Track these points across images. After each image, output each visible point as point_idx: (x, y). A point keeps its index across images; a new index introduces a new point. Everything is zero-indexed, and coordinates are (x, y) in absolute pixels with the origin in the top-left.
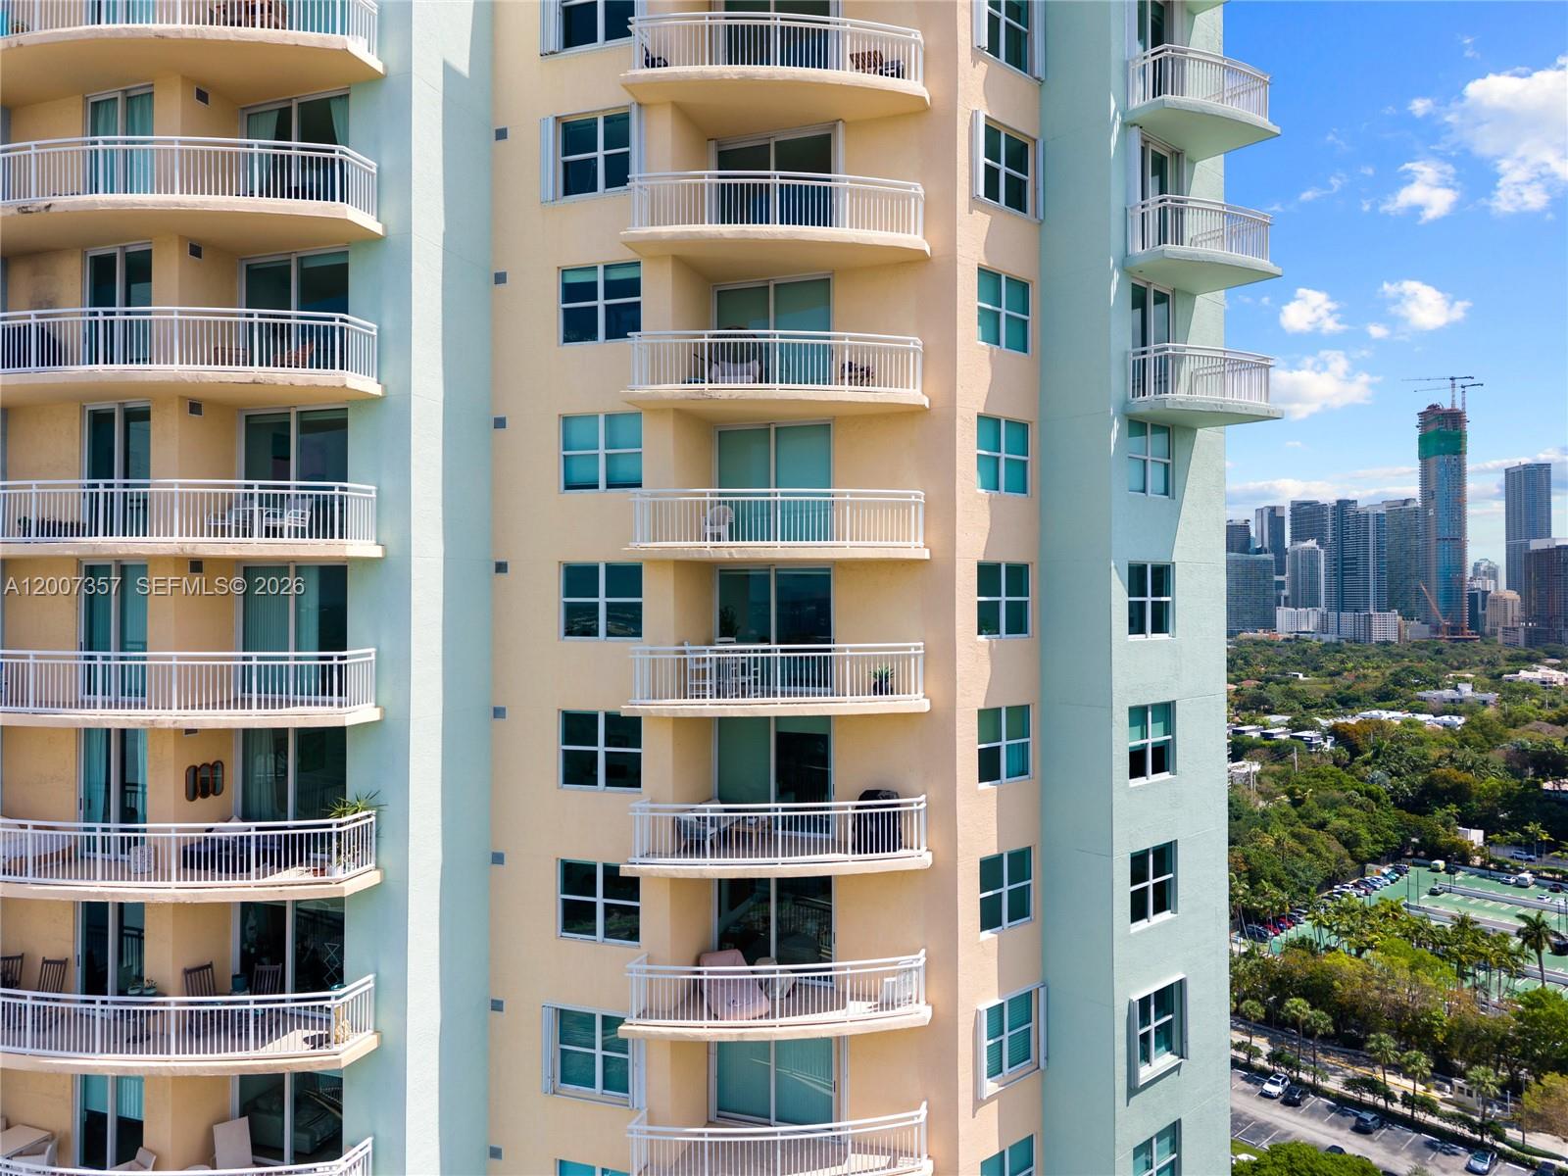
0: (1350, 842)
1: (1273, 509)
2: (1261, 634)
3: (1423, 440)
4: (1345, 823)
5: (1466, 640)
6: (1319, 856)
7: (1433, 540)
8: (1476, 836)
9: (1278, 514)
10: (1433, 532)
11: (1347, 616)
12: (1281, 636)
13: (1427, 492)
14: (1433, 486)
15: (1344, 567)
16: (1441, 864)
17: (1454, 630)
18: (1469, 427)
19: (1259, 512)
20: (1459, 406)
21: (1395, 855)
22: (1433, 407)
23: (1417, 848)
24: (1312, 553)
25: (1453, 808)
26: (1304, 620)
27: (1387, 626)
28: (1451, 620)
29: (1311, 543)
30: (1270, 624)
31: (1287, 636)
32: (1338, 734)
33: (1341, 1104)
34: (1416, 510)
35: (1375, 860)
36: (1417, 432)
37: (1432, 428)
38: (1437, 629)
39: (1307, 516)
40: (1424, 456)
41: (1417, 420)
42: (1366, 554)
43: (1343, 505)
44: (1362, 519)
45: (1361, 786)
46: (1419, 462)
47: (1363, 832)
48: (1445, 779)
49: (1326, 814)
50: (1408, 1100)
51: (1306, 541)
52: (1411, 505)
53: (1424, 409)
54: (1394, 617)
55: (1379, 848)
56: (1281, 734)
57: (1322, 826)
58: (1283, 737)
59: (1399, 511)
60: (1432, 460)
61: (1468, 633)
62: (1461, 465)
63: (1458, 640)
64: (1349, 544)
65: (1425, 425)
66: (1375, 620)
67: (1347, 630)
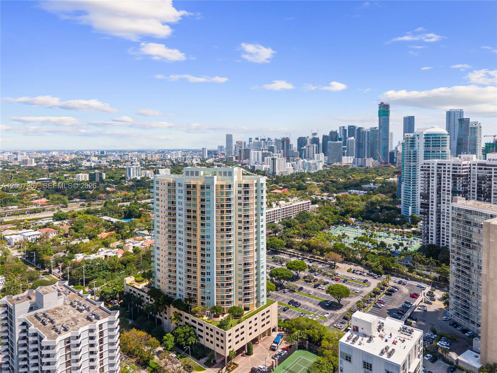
0: (327, 222)
1: (344, 127)
2: (338, 164)
3: (379, 112)
4: (327, 218)
5: (388, 166)
6: (320, 224)
7: (381, 139)
8: (353, 219)
9: (345, 128)
10: (381, 137)
11: (360, 159)
12: (343, 165)
13: (380, 126)
14: (381, 124)
15: (360, 146)
16: (345, 225)
17: (386, 163)
18: (390, 109)
19: (340, 128)
20: (388, 103)
21: (337, 224)
22: (382, 103)
23: (341, 222)
24: (352, 141)
25: (350, 214)
26: (349, 160)
27: (370, 162)
28: (385, 161)
29: (353, 138)
30: (340, 160)
31: (345, 165)
32: (338, 198)
33: (309, 260)
34: (377, 131)
35: (333, 225)
36: (378, 109)
37: (382, 109)
38: (381, 163)
39: (352, 130)
40: (379, 116)
41: (378, 106)
42: (365, 142)
43: (359, 129)
44: (364, 133)
45: (334, 210)
46: (378, 118)
47: (330, 220)
48: (349, 209)
49: (324, 217)
50: (317, 258)
51: (351, 137)
52: (376, 129)
53: (380, 103)
54: (371, 160)
55: (333, 223)
56: (325, 198)
57: (323, 219)
58: (326, 199)
59: (373, 130)
60: (382, 117)
61: (389, 164)
62: (388, 119)
63: (386, 166)
64: (361, 140)
65: (380, 108)
66: (367, 161)
67: (360, 163)
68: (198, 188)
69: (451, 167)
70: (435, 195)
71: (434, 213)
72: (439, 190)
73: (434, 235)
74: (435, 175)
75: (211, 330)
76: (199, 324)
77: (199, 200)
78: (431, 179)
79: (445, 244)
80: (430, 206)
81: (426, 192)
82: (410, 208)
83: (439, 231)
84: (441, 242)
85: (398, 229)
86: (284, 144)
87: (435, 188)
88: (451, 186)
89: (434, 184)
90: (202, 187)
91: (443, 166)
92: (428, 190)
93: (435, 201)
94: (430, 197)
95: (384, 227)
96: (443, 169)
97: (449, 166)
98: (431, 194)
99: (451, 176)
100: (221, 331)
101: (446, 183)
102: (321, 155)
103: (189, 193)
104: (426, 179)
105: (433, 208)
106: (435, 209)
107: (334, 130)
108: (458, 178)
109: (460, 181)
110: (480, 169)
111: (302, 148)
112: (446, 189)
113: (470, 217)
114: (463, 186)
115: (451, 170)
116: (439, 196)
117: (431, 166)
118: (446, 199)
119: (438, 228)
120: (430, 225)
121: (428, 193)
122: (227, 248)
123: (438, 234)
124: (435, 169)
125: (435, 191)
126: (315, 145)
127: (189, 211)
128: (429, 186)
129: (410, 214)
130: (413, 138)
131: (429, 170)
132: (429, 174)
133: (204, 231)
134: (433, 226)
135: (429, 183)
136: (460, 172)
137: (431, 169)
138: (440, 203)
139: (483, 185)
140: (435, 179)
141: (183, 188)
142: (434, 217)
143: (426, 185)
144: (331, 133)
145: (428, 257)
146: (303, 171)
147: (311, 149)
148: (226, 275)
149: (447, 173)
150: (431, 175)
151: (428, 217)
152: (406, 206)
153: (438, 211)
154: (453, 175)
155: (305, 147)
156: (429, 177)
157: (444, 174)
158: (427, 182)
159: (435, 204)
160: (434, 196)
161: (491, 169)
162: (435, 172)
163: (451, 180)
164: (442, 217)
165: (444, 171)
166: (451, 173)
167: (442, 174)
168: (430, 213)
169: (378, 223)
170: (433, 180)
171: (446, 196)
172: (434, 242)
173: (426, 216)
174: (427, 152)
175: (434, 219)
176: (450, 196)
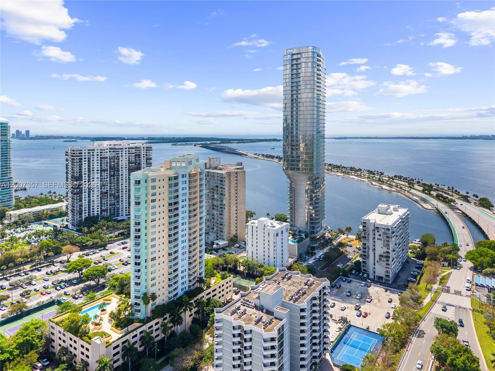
69: (99, 151)
70: (86, 175)
71: (87, 191)
72: (89, 171)
74: (87, 160)
78: (83, 163)
79: (96, 213)
81: (78, 174)
83: (90, 205)
84: (92, 213)
87: (86, 170)
88: (99, 167)
89: (85, 166)
91: (91, 152)
92: (81, 172)
93: (86, 181)
94: (83, 178)
96: (91, 154)
97: (98, 151)
98: (83, 176)
99: (99, 159)
101: (95, 164)
104: (78, 164)
106: (86, 188)
108: (103, 160)
110: (111, 151)
112: (96, 169)
115: (99, 154)
116: (90, 176)
117: (83, 152)
118: (96, 177)
119: (89, 202)
120: (83, 202)
121: (81, 175)
123: (89, 207)
124: (87, 154)
125: (86, 172)
128: (81, 169)
131: (82, 156)
132: (81, 159)
134: (86, 202)
135: (81, 167)
136: (104, 155)
137: (83, 154)
138: (90, 181)
139: (113, 163)
140: (87, 162)
142: (87, 194)
143: (78, 169)
149: (96, 157)
150: (83, 160)
151: (82, 195)
154: (101, 158)
156: (80, 162)
157: (93, 158)
158: (78, 166)
160: (85, 177)
161: (119, 151)
162: (87, 157)
163: (99, 162)
164: (92, 192)
165: (93, 155)
166: (99, 156)
167: (91, 158)
168: (83, 191)
170: (85, 164)
172: (87, 215)
173: (78, 195)
175: (87, 196)
176: (99, 174)
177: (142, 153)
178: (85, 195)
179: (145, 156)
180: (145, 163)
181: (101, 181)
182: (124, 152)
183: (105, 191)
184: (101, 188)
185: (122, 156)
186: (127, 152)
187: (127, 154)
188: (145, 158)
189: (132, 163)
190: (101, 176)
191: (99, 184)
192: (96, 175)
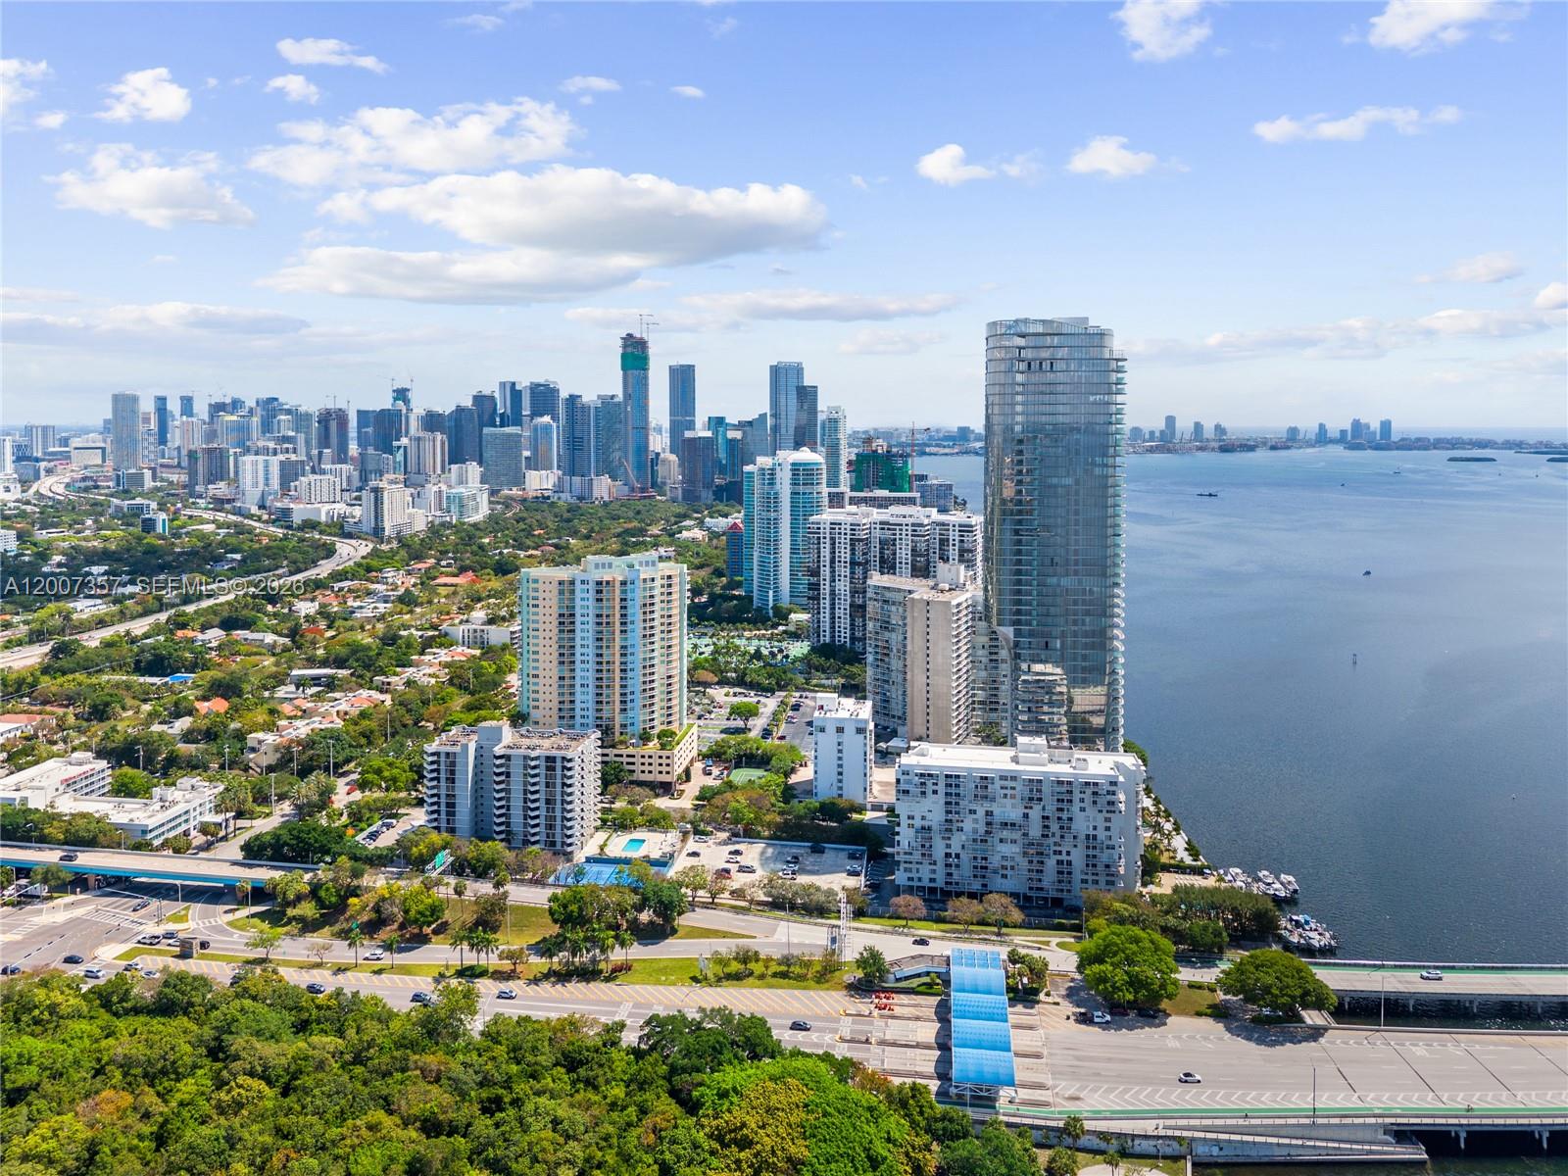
1: (514, 384)
2: (515, 492)
3: (624, 356)
5: (649, 497)
7: (630, 428)
9: (518, 388)
10: (630, 423)
11: (577, 480)
12: (532, 494)
13: (627, 394)
14: (630, 391)
15: (574, 443)
17: (643, 490)
18: (650, 352)
19: (503, 385)
20: (645, 336)
24: (547, 428)
26: (544, 480)
27: (603, 487)
28: (641, 483)
29: (547, 419)
30: (519, 481)
31: (536, 494)
34: (619, 404)
36: (620, 351)
37: (629, 350)
38: (633, 490)
39: (544, 397)
40: (624, 368)
41: (620, 342)
42: (589, 435)
43: (573, 399)
44: (585, 409)
46: (621, 373)
51: (542, 415)
52: (616, 400)
53: (624, 336)
54: (606, 480)
59: (607, 402)
60: (630, 372)
61: (651, 492)
62: (646, 378)
63: (645, 497)
64: (578, 427)
65: (625, 347)
66: (595, 483)
67: (577, 492)
68: (618, 584)
69: (848, 527)
70: (828, 569)
71: (828, 597)
72: (832, 561)
73: (828, 629)
74: (828, 540)
75: (650, 757)
76: (628, 756)
77: (618, 600)
78: (822, 545)
79: (843, 640)
80: (822, 587)
82: (771, 593)
83: (834, 622)
85: (759, 630)
86: (327, 429)
87: (828, 559)
88: (848, 555)
89: (826, 552)
90: (623, 583)
91: (837, 527)
92: (819, 561)
93: (828, 578)
94: (823, 572)
95: (737, 629)
96: (837, 531)
97: (845, 527)
98: (822, 568)
99: (848, 540)
100: (665, 753)
101: (843, 550)
102: (470, 468)
103: (599, 592)
105: (825, 589)
106: (828, 591)
107: (487, 392)
108: (856, 543)
109: (859, 547)
110: (883, 529)
111: (395, 443)
112: (843, 559)
113: (888, 595)
114: (864, 554)
115: (848, 532)
116: (833, 572)
117: (822, 526)
118: (843, 574)
119: (833, 618)
120: (822, 615)
121: (819, 567)
122: (650, 658)
123: (833, 628)
124: (828, 531)
125: (828, 564)
126: (439, 436)
127: (598, 616)
128: (819, 557)
129: (771, 604)
130: (772, 469)
131: (819, 534)
132: (819, 538)
133: (626, 639)
134: (825, 617)
135: (819, 552)
137: (822, 531)
138: (834, 581)
139: (886, 552)
140: (828, 546)
141: (592, 587)
142: (827, 602)
143: (816, 556)
144: (479, 399)
145: (827, 659)
146: (448, 519)
147: (428, 445)
148: (649, 694)
149: (843, 536)
150: (822, 541)
151: (819, 604)
152: (764, 590)
153: (833, 593)
154: (851, 539)
155: (404, 441)
156: (819, 543)
157: (840, 539)
158: (817, 552)
159: (827, 583)
160: (826, 572)
161: (895, 529)
162: (828, 536)
163: (848, 546)
165: (840, 533)
166: (848, 537)
167: (837, 539)
168: (823, 596)
169: (724, 625)
170: (824, 548)
171: (843, 570)
172: (828, 640)
173: (816, 602)
174: (795, 493)
175: (828, 606)
176: (848, 570)
177: (951, 538)
178: (826, 603)
179: (957, 542)
180: (957, 558)
181: (851, 583)
182: (904, 533)
183: (861, 602)
184: (852, 596)
185: (901, 539)
186: (910, 533)
187: (910, 537)
188: (957, 548)
189: (921, 556)
190: (853, 573)
191: (848, 589)
192: (844, 571)
